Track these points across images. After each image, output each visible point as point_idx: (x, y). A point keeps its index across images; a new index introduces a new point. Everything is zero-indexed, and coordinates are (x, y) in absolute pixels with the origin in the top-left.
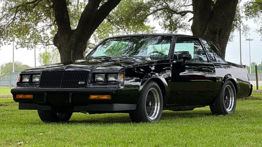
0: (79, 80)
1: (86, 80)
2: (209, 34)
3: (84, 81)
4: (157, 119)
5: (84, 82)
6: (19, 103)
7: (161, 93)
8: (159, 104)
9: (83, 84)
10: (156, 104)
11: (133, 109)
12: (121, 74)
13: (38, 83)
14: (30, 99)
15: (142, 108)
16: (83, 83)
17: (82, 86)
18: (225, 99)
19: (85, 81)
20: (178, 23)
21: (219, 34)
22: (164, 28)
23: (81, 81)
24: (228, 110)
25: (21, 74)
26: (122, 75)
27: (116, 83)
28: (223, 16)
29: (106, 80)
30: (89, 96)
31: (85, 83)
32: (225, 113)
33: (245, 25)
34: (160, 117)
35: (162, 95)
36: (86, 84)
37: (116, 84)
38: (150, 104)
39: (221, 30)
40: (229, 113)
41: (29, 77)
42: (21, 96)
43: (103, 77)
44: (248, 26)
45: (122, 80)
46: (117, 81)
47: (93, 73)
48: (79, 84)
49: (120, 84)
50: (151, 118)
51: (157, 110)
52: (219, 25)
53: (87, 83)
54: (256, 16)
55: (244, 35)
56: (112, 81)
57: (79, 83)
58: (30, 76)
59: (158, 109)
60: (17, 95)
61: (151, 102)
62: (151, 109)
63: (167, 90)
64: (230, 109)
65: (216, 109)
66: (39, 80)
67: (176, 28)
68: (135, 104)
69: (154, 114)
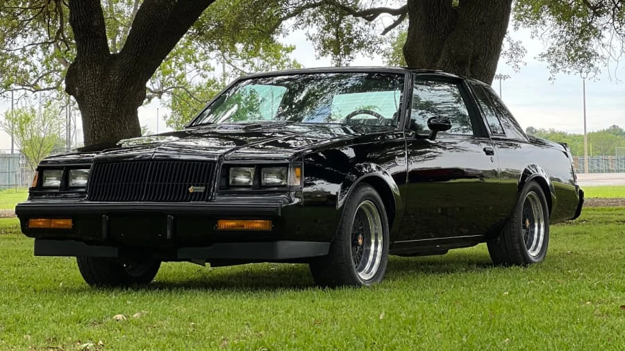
0: (190, 181)
1: (207, 182)
2: (448, 65)
3: (202, 186)
4: (377, 278)
5: (203, 188)
6: (36, 241)
7: (385, 213)
8: (380, 241)
9: (201, 193)
10: (373, 241)
11: (322, 255)
12: (295, 167)
13: (83, 190)
14: (66, 229)
15: (344, 251)
16: (201, 189)
17: (196, 196)
18: (524, 227)
19: (206, 186)
20: (355, 38)
21: (472, 66)
22: (322, 49)
23: (194, 186)
24: (532, 254)
25: (39, 167)
26: (298, 170)
27: (284, 189)
28: (483, 23)
29: (257, 182)
30: (217, 223)
31: (206, 190)
32: (526, 261)
33: (514, 42)
34: (383, 272)
35: (386, 218)
36: (207, 192)
37: (284, 192)
38: (360, 241)
39: (478, 57)
40: (533, 259)
41: (61, 176)
42: (40, 223)
43: (248, 174)
44: (520, 45)
45: (298, 183)
46: (285, 186)
47: (224, 164)
48: (191, 192)
49: (293, 193)
50: (363, 276)
51: (375, 256)
52: (472, 44)
53: (211, 191)
54: (538, 21)
55: (513, 67)
56: (274, 185)
57: (191, 189)
58: (62, 172)
59: (379, 254)
60: (30, 220)
61: (362, 235)
62: (361, 253)
63: (399, 206)
64: (534, 250)
65: (504, 250)
66: (86, 182)
67: (351, 50)
68: (327, 241)
69: (368, 265)
